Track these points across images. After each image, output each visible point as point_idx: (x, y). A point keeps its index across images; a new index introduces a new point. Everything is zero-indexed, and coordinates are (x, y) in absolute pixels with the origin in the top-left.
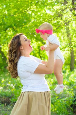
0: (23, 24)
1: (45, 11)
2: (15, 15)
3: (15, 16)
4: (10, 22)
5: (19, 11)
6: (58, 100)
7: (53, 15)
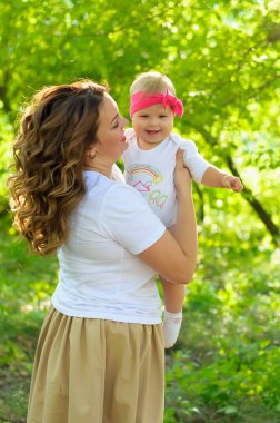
0: (138, 67)
1: (219, 17)
2: (113, 31)
3: (111, 36)
4: (92, 61)
5: (127, 18)
6: (269, 352)
7: (251, 33)
